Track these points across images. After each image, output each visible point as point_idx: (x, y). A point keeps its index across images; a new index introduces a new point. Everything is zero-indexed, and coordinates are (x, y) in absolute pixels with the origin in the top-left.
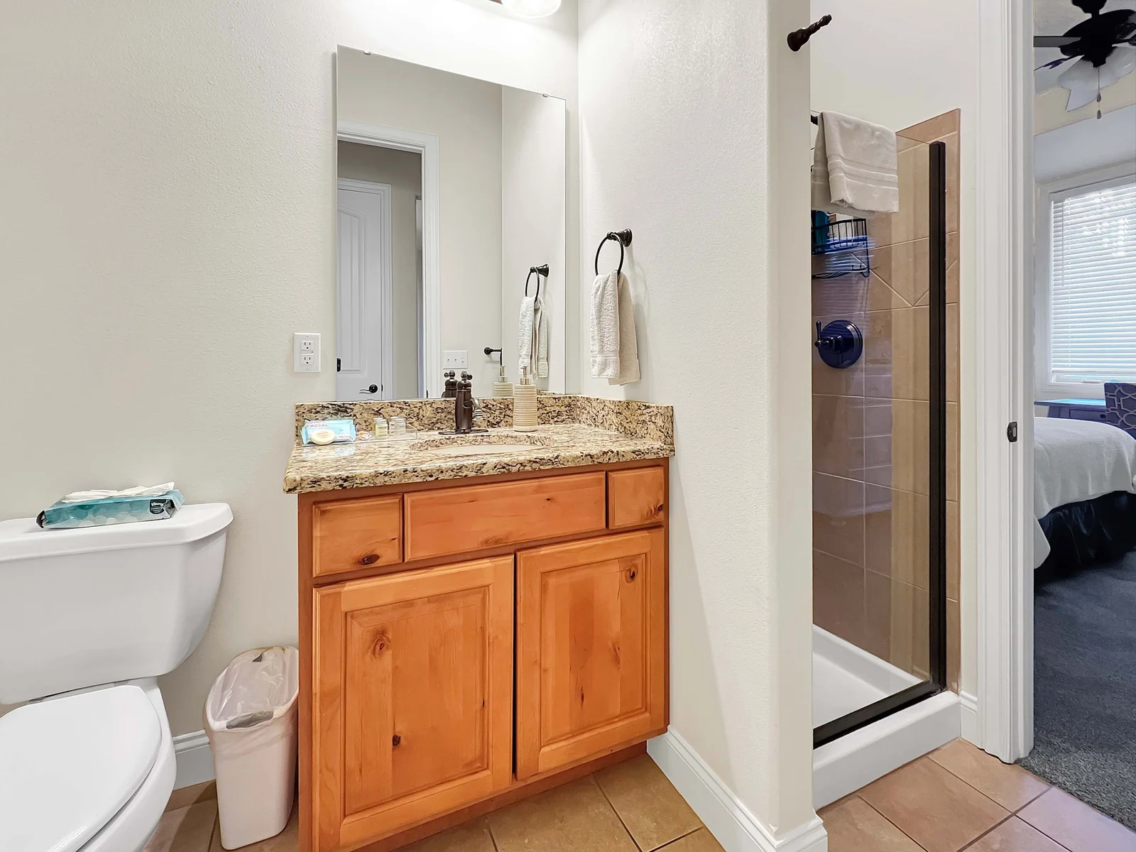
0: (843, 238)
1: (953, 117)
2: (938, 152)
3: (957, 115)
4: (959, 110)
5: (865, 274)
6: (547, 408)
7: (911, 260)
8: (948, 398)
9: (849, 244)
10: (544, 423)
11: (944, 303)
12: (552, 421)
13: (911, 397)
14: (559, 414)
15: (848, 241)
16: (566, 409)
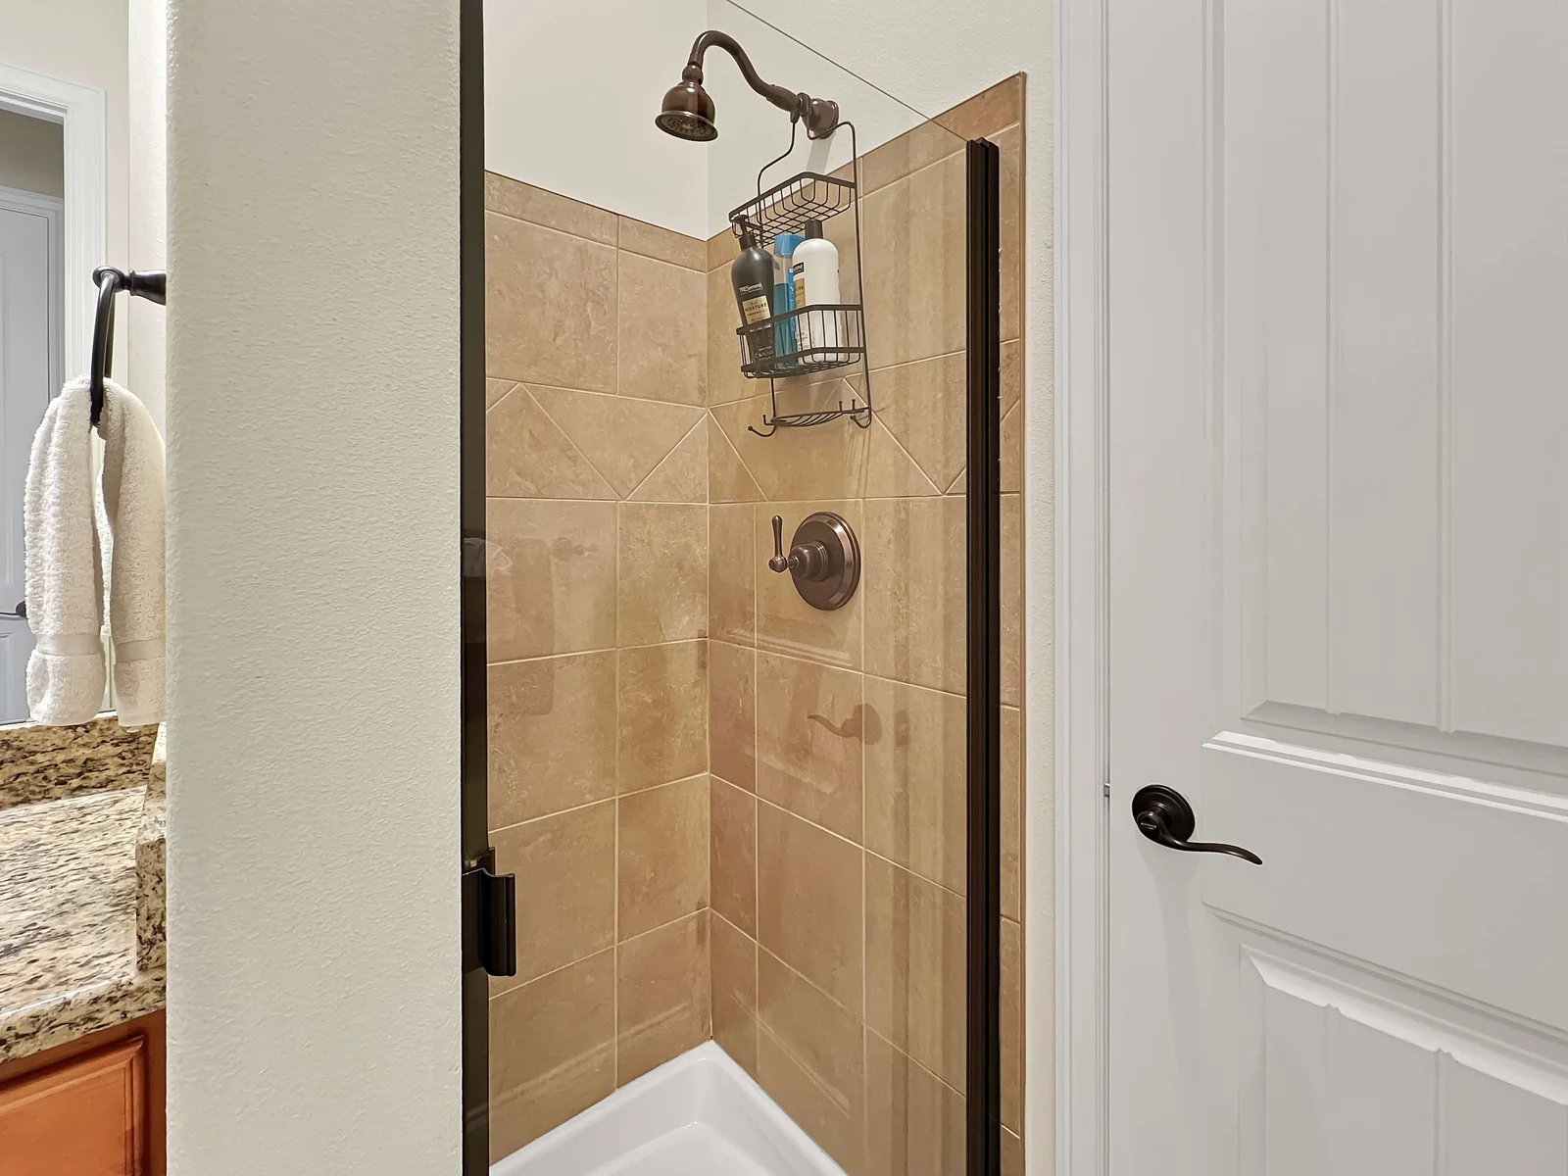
0: (819, 344)
1: (1014, 88)
2: (984, 163)
3: (1020, 86)
4: (1024, 76)
5: (863, 423)
6: (39, 758)
7: (940, 395)
8: (1004, 697)
9: (831, 357)
10: (27, 801)
11: (997, 492)
12: (58, 790)
13: (940, 685)
14: (89, 766)
15: (825, 350)
16: (118, 750)
